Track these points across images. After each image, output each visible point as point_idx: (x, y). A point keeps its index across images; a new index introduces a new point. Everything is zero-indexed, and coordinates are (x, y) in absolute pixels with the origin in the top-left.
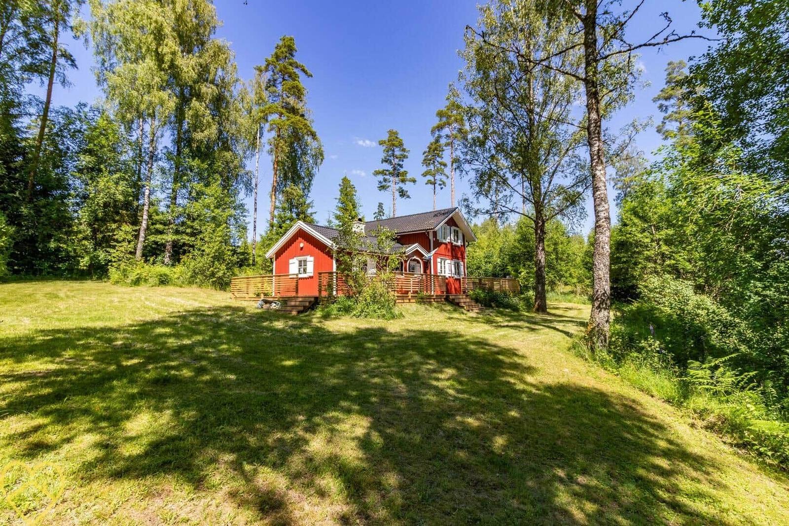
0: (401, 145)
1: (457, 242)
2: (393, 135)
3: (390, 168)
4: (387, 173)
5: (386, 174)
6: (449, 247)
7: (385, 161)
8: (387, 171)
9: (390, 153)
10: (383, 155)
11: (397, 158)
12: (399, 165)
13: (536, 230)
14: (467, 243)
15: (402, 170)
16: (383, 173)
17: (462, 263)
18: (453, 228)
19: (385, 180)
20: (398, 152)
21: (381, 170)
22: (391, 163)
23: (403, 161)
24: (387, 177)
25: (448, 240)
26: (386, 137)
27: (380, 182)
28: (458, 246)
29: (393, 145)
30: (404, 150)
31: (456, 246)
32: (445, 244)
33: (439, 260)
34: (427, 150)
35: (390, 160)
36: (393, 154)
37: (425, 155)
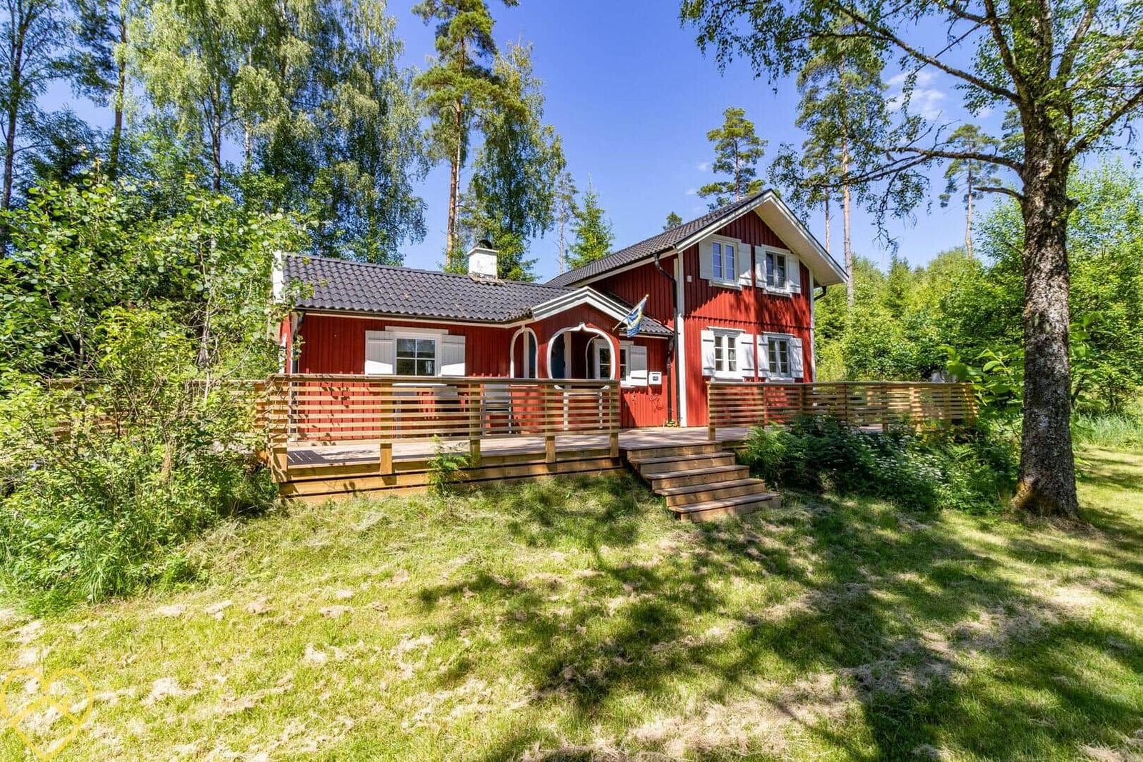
0: (749, 132)
1: (782, 284)
2: (735, 117)
3: (731, 179)
4: (724, 189)
5: (721, 191)
6: (749, 299)
7: (722, 166)
8: (724, 184)
9: (729, 150)
10: (715, 157)
11: (742, 158)
12: (748, 171)
13: (1025, 200)
14: (817, 291)
15: (754, 179)
16: (713, 189)
17: (798, 342)
18: (762, 250)
19: (721, 202)
20: (743, 147)
21: (711, 184)
22: (731, 169)
23: (755, 162)
24: (725, 196)
25: (743, 280)
26: (720, 124)
27: (712, 207)
28: (785, 298)
29: (735, 135)
30: (755, 141)
31: (773, 297)
32: (736, 292)
33: (707, 335)
35: (730, 164)
36: (734, 153)
37: (807, 148)
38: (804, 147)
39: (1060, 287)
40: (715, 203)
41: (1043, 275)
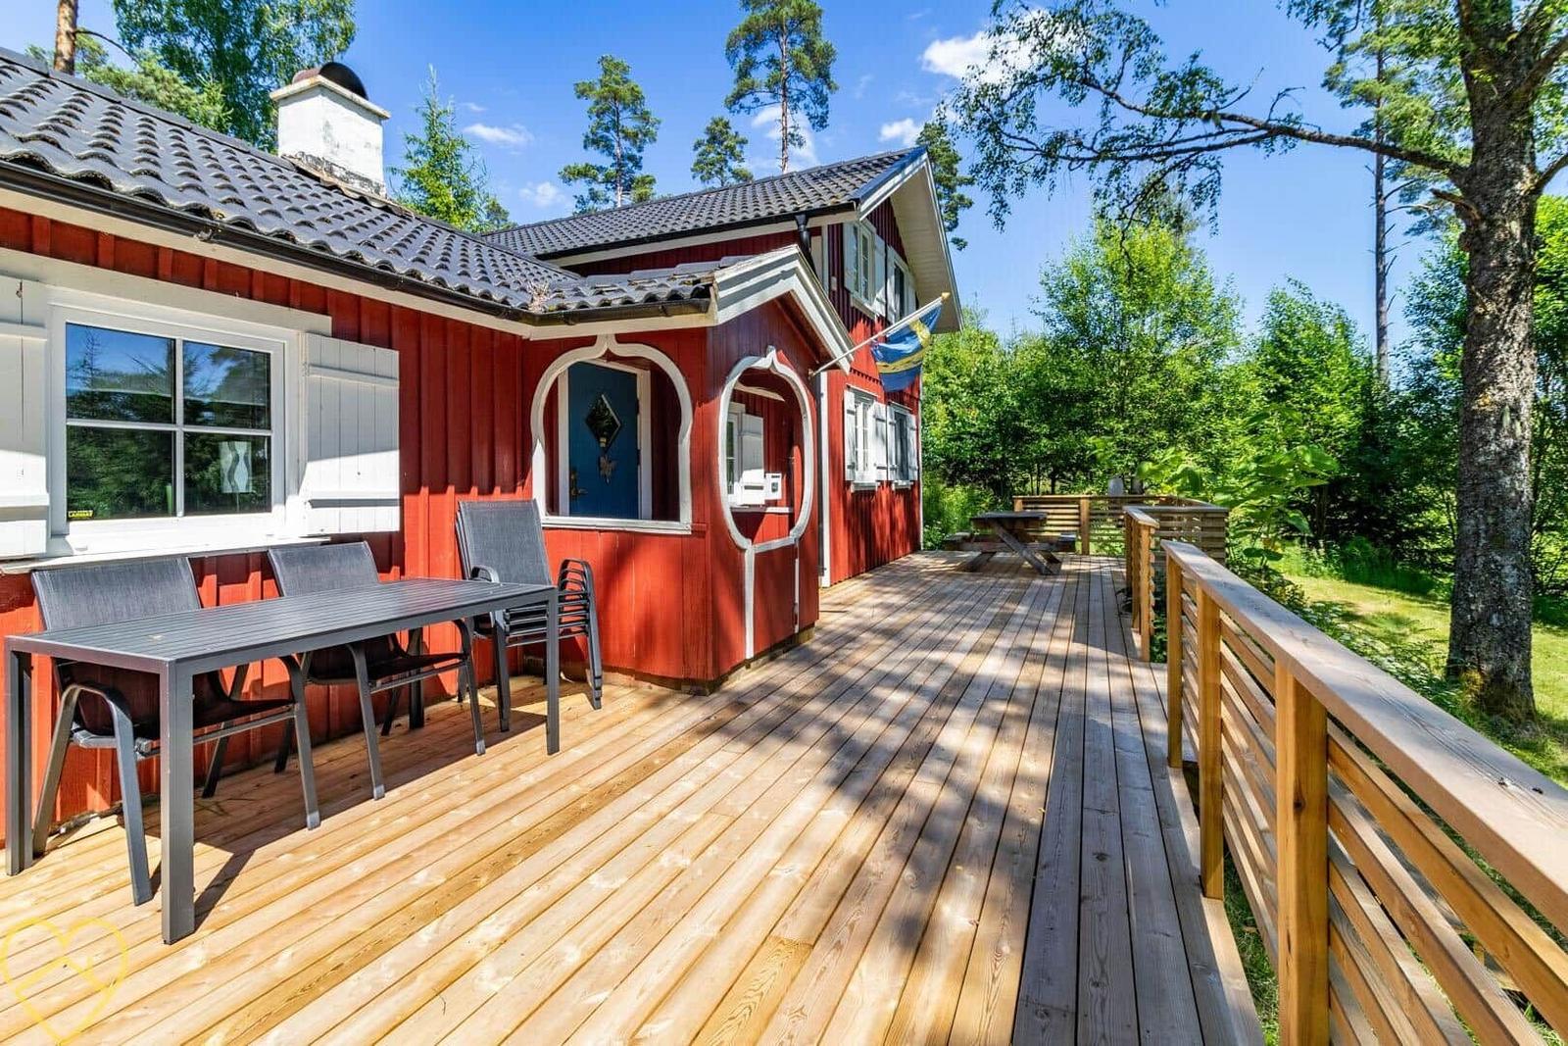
0: (636, 99)
4: (599, 176)
5: (595, 178)
7: (594, 141)
8: (600, 169)
9: (607, 119)
10: (586, 124)
11: (626, 137)
12: (631, 158)
15: (638, 174)
16: (583, 173)
19: (594, 196)
20: (628, 122)
21: (581, 166)
22: (608, 148)
23: (642, 148)
24: (600, 188)
27: (581, 201)
29: (616, 97)
30: (644, 117)
34: (706, 137)
35: (607, 139)
36: (616, 125)
37: (700, 150)
38: (696, 148)
39: (1532, 367)
40: (586, 195)
41: (1516, 345)
